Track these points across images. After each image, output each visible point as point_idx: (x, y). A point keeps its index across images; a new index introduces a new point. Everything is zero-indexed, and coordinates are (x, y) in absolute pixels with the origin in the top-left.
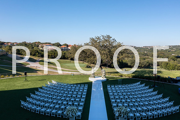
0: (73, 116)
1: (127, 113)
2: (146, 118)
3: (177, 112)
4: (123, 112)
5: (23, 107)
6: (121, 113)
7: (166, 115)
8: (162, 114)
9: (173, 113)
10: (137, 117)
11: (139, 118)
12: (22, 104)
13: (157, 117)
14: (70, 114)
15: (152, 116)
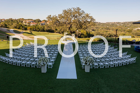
0: (44, 64)
1: (92, 61)
2: (108, 67)
3: (134, 62)
4: (89, 61)
5: (2, 61)
6: (87, 61)
7: (125, 64)
8: (121, 64)
9: (131, 63)
10: (100, 66)
11: (103, 67)
12: (1, 59)
13: (118, 66)
14: (42, 63)
15: (113, 65)
